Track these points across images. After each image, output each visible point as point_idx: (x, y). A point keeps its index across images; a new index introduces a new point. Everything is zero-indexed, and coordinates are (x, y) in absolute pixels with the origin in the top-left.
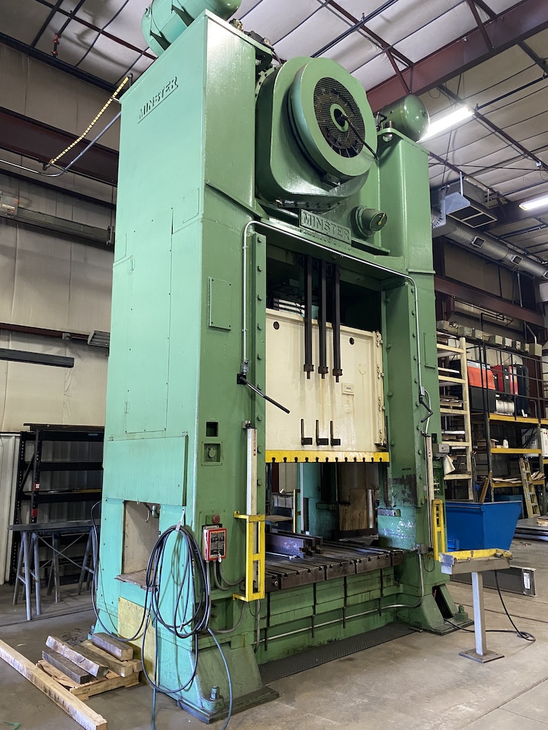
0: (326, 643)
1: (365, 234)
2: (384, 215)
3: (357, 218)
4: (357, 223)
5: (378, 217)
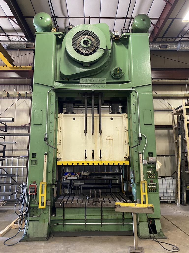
0: (94, 231)
1: (116, 78)
2: (118, 69)
3: (111, 73)
4: (112, 74)
5: (116, 70)
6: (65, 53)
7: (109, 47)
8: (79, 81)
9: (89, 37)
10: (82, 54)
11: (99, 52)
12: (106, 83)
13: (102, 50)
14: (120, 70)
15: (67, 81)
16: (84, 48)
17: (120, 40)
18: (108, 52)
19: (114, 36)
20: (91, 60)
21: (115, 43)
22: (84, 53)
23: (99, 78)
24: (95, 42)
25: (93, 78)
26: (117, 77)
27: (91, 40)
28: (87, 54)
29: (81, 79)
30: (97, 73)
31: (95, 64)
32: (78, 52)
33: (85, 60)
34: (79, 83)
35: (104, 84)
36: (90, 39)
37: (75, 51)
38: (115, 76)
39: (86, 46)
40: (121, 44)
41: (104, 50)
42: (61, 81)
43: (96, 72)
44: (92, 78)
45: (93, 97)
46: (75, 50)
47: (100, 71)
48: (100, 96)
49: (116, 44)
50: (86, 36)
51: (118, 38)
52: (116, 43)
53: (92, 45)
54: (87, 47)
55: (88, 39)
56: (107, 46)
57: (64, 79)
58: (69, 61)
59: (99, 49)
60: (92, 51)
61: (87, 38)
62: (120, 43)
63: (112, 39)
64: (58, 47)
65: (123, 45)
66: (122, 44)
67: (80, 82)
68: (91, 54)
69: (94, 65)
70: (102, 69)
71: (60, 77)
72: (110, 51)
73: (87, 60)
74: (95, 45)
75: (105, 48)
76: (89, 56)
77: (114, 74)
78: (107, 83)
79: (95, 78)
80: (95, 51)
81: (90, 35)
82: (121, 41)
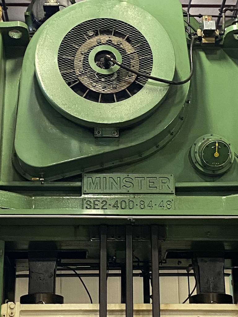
1: (211, 173)
2: (217, 145)
3: (192, 155)
4: (194, 161)
5: (210, 148)
6: (32, 90)
7: (185, 74)
8: (78, 184)
9: (115, 40)
10: (93, 96)
11: (150, 89)
12: (174, 192)
13: (161, 85)
14: (224, 147)
15: (38, 184)
16: (101, 76)
17: (221, 43)
18: (182, 88)
19: (199, 33)
20: (122, 118)
21: (203, 55)
22: (99, 94)
23: (150, 175)
24: (136, 56)
25: (130, 175)
26: (214, 171)
27: (122, 51)
28: (108, 99)
29: (85, 180)
30: (143, 156)
31: (138, 129)
32: (79, 88)
33: (103, 119)
34: (78, 191)
35: (168, 196)
36: (117, 47)
37: (69, 87)
38: (204, 166)
39: (104, 72)
40: (221, 58)
41: (167, 84)
42: (18, 184)
43: (140, 153)
44: (126, 175)
45: (129, 240)
46: (69, 84)
47: (154, 149)
48: (154, 237)
49: (207, 58)
50: (104, 38)
51: (214, 39)
52: (206, 54)
53: (125, 68)
54: (109, 75)
55: (114, 45)
56: (178, 69)
57: (28, 177)
58: (48, 119)
59: (150, 80)
60: (125, 87)
61: (109, 43)
62: (219, 52)
63: (194, 42)
64: (7, 67)
65: (230, 60)
66: (228, 57)
67: (85, 189)
68: (122, 96)
69: (133, 131)
70: (161, 144)
71: (12, 170)
72: (187, 86)
73: (108, 119)
74: (136, 68)
75: (170, 79)
76: (116, 103)
77: (202, 160)
78: (179, 191)
79: (137, 175)
80: (135, 88)
81: (117, 34)
82: (222, 46)
